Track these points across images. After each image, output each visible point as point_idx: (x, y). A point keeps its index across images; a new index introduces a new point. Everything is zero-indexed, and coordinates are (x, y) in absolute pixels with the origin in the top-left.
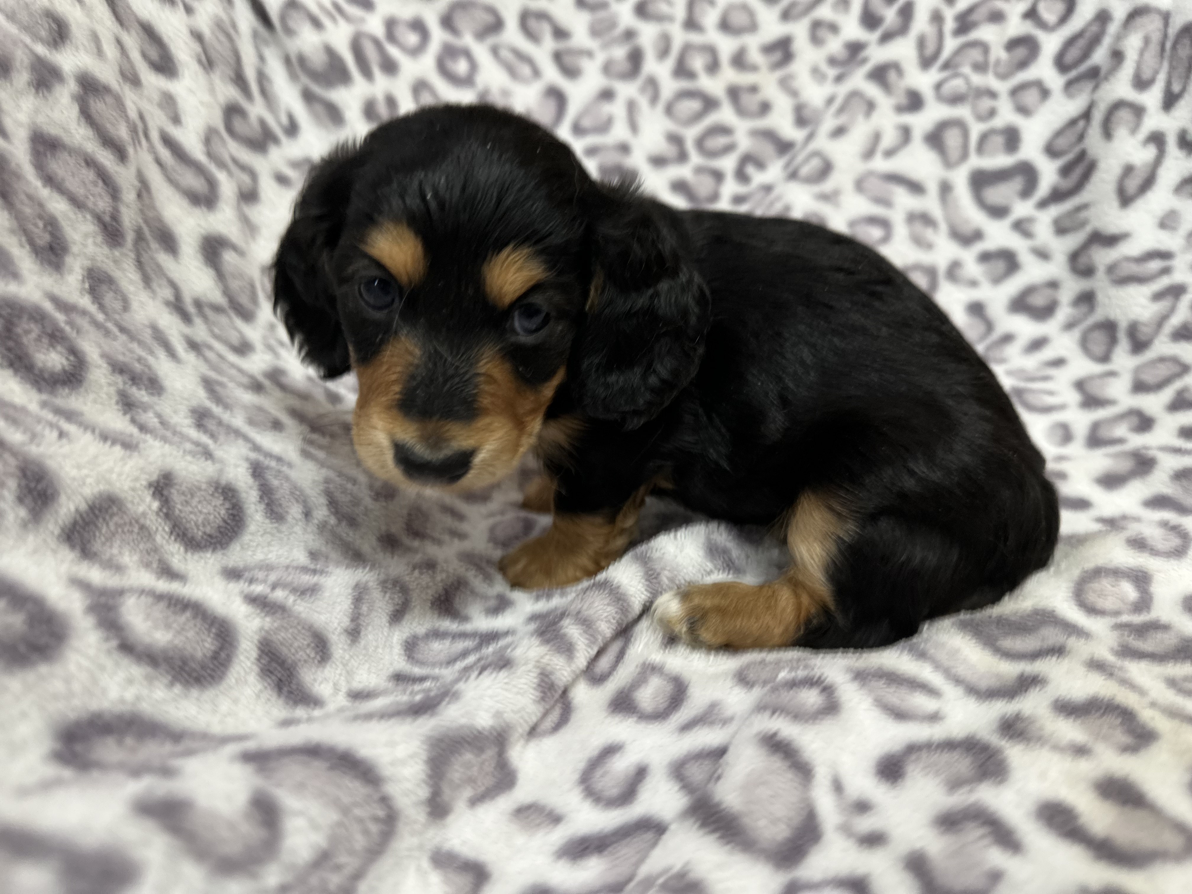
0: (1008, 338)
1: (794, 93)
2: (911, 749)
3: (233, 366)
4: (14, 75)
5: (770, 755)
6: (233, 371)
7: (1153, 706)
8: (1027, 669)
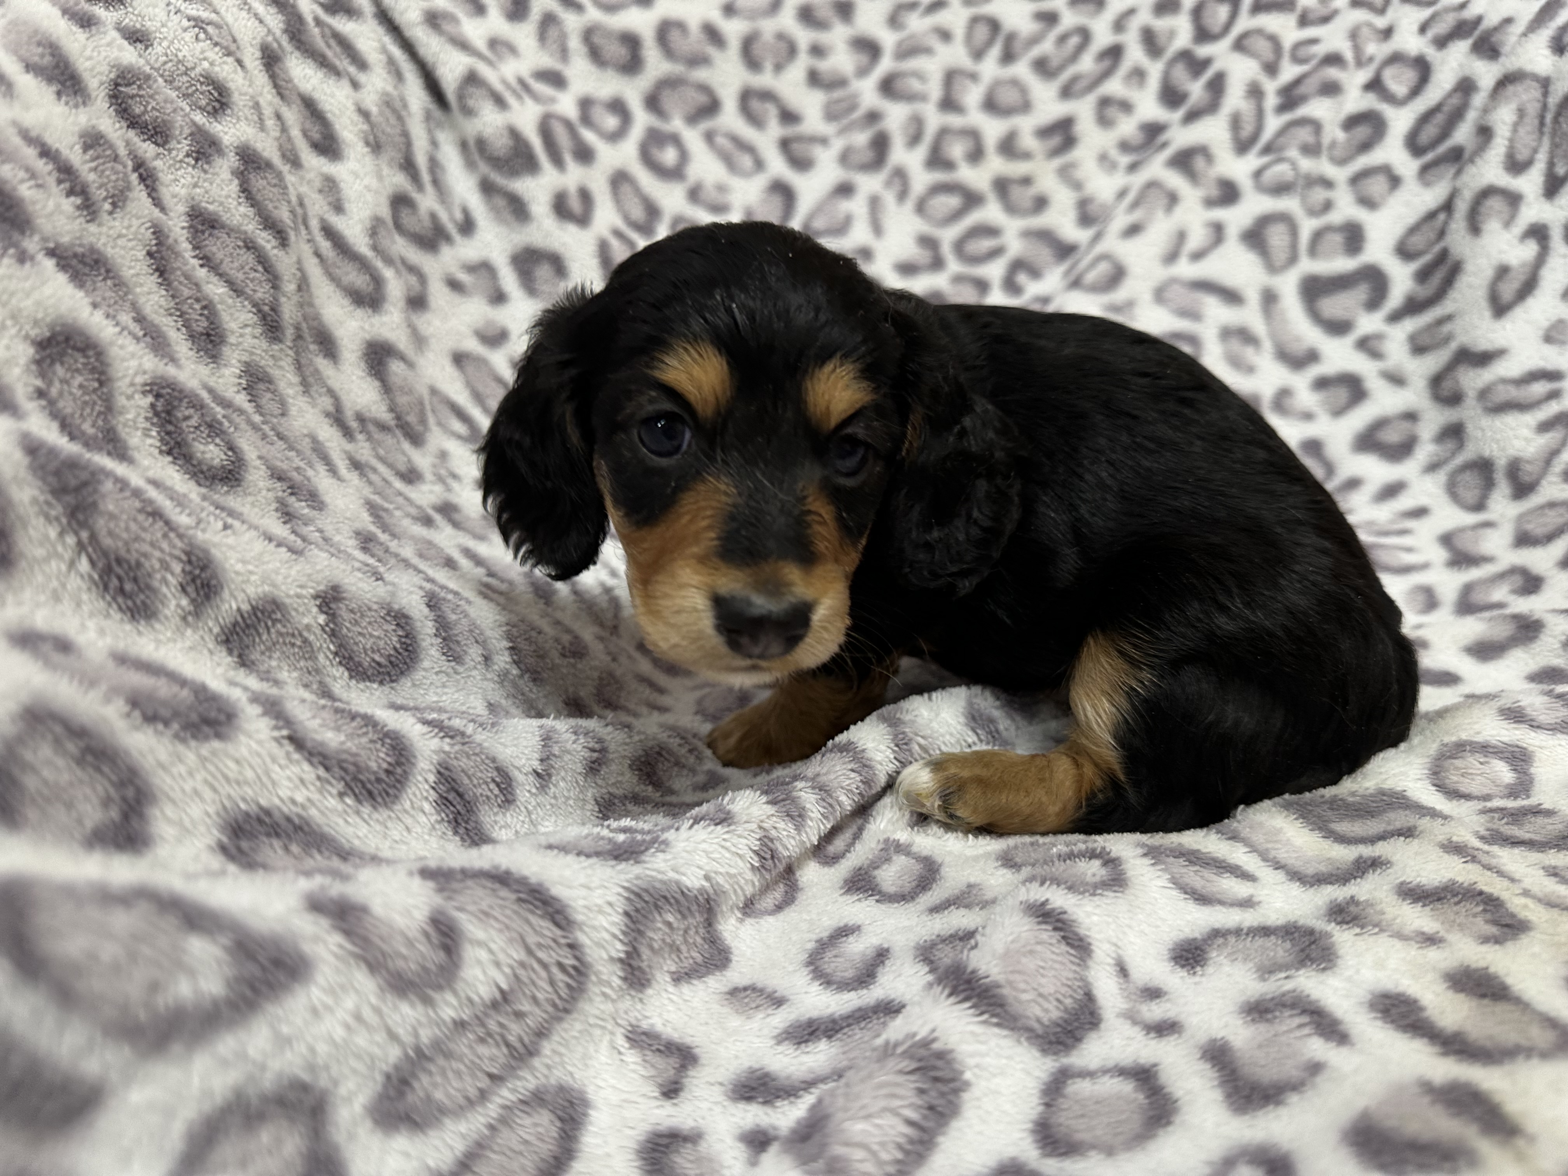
0: (1354, 483)
1: (1077, 186)
2: (1216, 934)
3: (400, 494)
4: (173, 144)
5: (1039, 923)
6: (400, 500)
7: (1526, 893)
8: (1366, 851)
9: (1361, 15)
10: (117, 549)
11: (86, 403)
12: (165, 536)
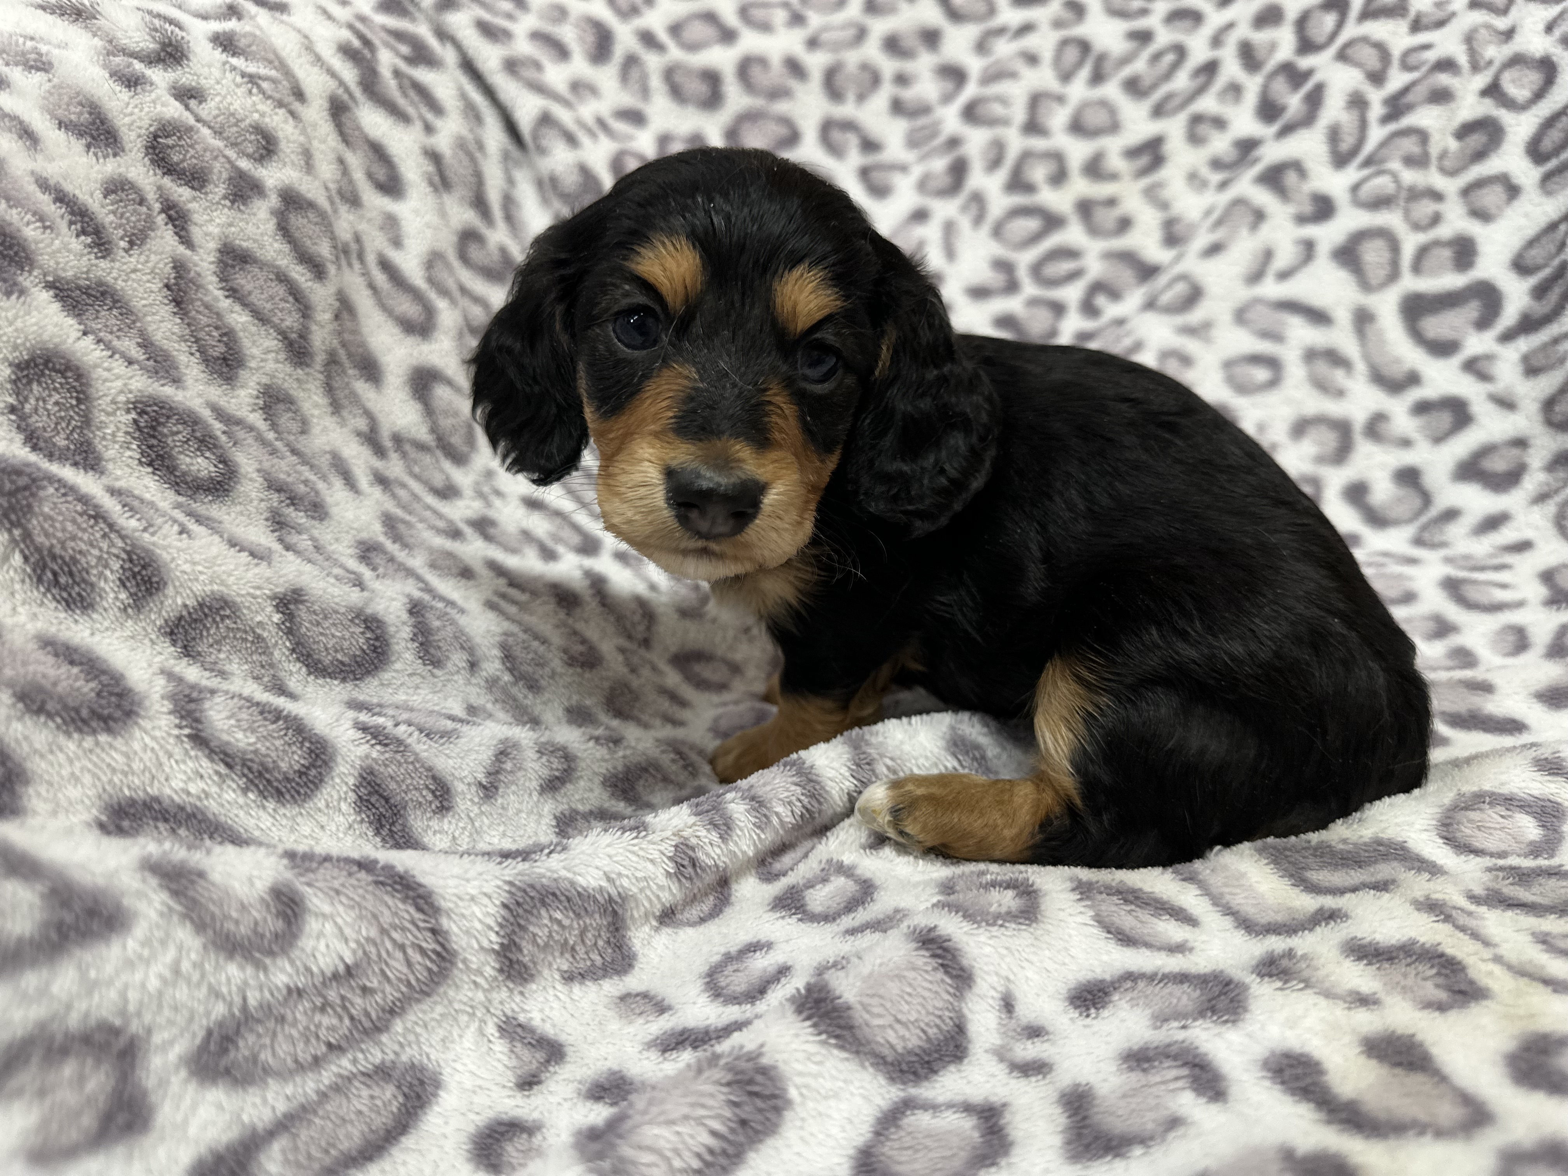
0: (1451, 515)
1: (1164, 206)
2: (1131, 977)
3: (428, 507)
4: (210, 187)
5: (917, 949)
6: (428, 514)
7: (1498, 959)
8: (1329, 902)
9: (1479, 17)
10: (52, 546)
11: (62, 418)
12: (105, 536)
